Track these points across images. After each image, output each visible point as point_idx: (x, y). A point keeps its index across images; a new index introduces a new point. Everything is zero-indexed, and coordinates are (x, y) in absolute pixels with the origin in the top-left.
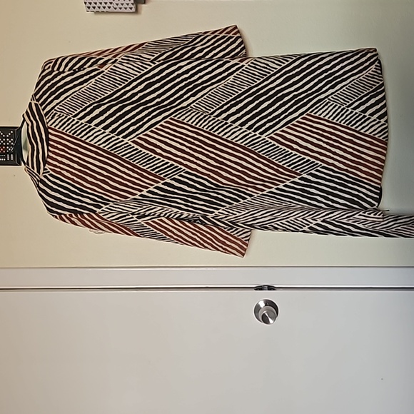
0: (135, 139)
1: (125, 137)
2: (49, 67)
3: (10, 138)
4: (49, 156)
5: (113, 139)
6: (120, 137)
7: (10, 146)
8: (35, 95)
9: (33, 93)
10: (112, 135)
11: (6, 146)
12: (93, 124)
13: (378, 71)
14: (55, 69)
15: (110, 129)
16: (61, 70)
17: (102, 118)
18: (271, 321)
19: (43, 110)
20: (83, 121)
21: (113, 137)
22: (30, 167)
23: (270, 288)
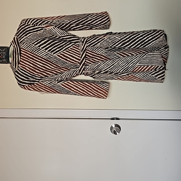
0: (59, 54)
1: (54, 53)
2: (24, 22)
3: (4, 52)
4: (20, 61)
5: (49, 54)
6: (52, 53)
7: (4, 55)
8: (17, 34)
9: (16, 33)
10: (49, 52)
11: (2, 55)
12: (40, 48)
13: (164, 39)
14: (26, 23)
15: (48, 50)
16: (29, 24)
17: (45, 45)
18: (118, 133)
19: (20, 40)
20: (36, 46)
21: (49, 53)
22: (12, 65)
23: (117, 119)
